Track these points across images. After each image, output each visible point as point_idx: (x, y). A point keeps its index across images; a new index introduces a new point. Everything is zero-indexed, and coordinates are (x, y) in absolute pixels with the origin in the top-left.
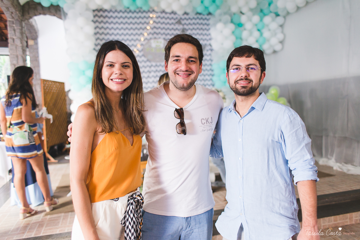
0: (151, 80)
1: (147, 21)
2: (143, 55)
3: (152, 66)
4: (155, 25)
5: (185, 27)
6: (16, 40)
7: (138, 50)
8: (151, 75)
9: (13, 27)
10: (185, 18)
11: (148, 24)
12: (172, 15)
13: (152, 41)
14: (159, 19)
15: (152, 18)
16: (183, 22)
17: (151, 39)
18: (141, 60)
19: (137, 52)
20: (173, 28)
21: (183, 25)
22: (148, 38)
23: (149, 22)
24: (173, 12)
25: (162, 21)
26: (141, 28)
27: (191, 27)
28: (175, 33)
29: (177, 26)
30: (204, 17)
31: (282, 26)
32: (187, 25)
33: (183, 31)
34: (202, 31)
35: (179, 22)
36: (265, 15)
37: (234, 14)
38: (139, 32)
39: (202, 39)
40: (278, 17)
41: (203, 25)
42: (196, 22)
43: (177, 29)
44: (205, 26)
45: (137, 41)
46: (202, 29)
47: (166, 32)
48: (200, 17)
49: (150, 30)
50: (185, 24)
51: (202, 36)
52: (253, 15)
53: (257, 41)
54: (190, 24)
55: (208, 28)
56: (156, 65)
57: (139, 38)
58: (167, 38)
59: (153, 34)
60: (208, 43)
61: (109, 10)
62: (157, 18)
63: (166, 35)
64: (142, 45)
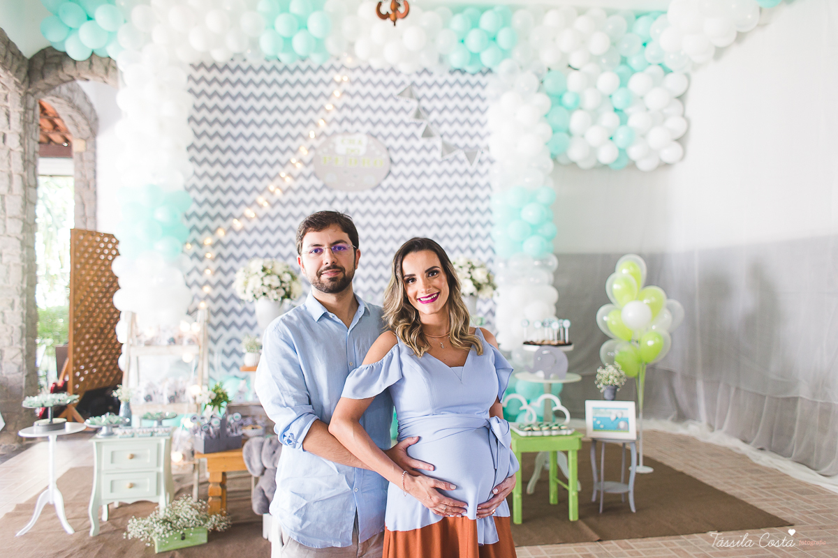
2: (314, 174)
3: (335, 199)
4: (347, 99)
5: (424, 103)
6: (8, 137)
7: (301, 161)
9: (7, 107)
10: (425, 84)
11: (328, 98)
12: (392, 76)
13: (338, 139)
14: (358, 86)
15: (339, 84)
16: (420, 93)
17: (335, 133)
18: (307, 185)
19: (299, 166)
20: (391, 108)
21: (419, 100)
22: (329, 131)
23: (332, 94)
24: (392, 69)
25: (364, 91)
26: (311, 108)
27: (440, 105)
28: (397, 119)
29: (402, 102)
30: (473, 80)
31: (681, 98)
32: (430, 100)
33: (418, 115)
34: (467, 114)
35: (407, 93)
36: (633, 72)
37: (549, 69)
38: (305, 119)
39: (467, 133)
40: (670, 76)
41: (472, 99)
42: (452, 92)
43: (402, 109)
44: (477, 102)
45: (300, 140)
46: (467, 108)
47: (375, 118)
48: (463, 79)
49: (334, 114)
50: (424, 96)
51: (467, 127)
52: (603, 71)
53: (611, 138)
54: (436, 96)
55: (482, 106)
56: (347, 198)
57: (305, 132)
58: (375, 131)
59: (340, 123)
60: (482, 144)
61: (233, 65)
62: (352, 83)
63: (374, 125)
64: (312, 148)
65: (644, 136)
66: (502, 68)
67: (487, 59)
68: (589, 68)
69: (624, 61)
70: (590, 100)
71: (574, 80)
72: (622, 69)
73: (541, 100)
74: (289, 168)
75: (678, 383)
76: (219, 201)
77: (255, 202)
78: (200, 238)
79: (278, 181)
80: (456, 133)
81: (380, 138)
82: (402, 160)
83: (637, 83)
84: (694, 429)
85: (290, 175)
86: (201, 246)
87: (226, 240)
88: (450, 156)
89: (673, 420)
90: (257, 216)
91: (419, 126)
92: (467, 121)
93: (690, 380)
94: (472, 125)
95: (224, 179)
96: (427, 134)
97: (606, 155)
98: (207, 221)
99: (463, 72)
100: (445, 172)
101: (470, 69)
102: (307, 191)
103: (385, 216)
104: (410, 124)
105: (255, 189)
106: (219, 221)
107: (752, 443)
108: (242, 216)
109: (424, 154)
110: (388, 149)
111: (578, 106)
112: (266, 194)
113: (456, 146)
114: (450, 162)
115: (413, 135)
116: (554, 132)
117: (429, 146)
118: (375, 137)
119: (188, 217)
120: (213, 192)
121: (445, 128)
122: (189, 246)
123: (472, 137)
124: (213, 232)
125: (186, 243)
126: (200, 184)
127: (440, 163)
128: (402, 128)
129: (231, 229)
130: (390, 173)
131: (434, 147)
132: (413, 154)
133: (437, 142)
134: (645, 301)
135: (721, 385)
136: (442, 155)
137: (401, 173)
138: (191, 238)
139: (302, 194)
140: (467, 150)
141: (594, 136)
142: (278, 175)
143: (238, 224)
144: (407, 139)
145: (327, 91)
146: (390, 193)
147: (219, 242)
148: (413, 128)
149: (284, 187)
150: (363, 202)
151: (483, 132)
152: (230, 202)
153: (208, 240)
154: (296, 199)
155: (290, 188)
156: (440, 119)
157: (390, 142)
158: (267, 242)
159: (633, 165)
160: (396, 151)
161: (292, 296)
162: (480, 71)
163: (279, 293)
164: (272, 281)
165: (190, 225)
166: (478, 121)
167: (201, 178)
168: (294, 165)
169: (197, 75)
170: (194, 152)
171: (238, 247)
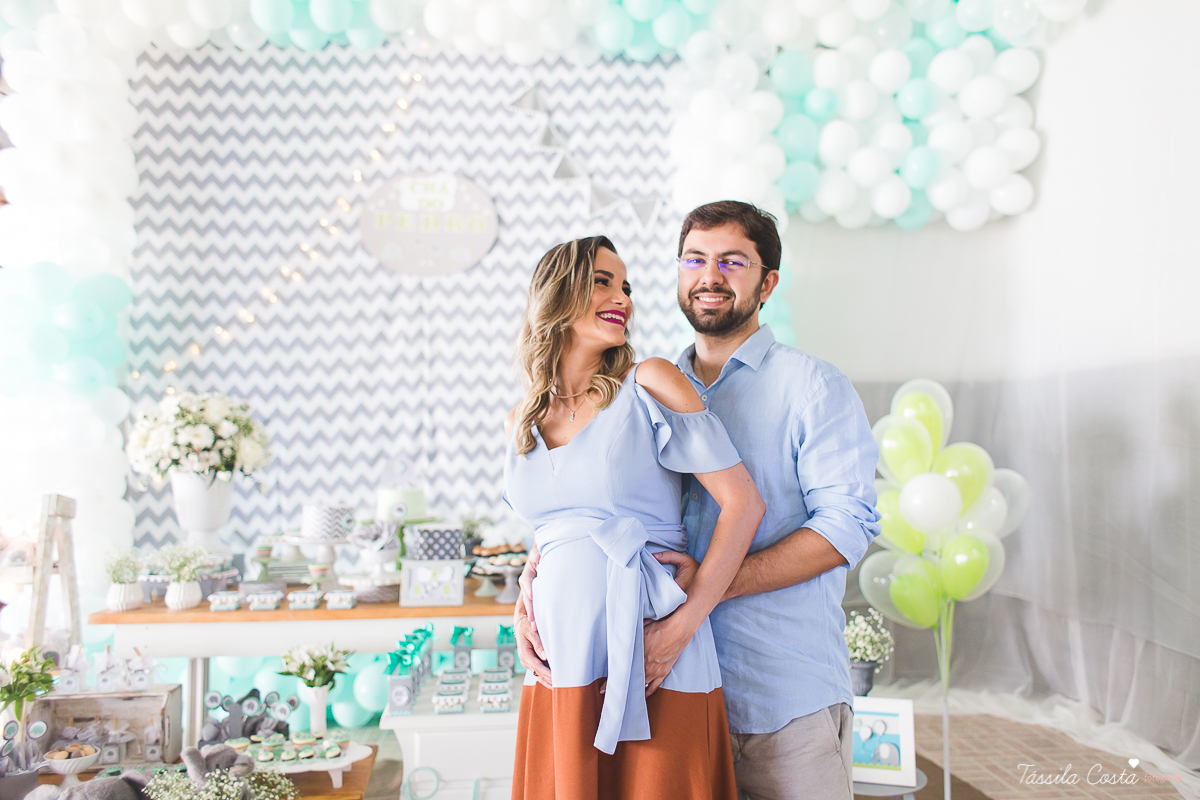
0: (391, 354)
1: (386, 100)
2: (361, 245)
3: (399, 289)
4: (420, 114)
5: (560, 118)
7: (338, 223)
8: (392, 331)
10: (561, 84)
11: (387, 112)
12: (502, 72)
13: (405, 184)
14: (441, 91)
15: (407, 87)
16: (551, 101)
17: (399, 173)
18: (349, 265)
19: (335, 231)
20: (501, 129)
21: (550, 113)
22: (388, 169)
23: (394, 105)
24: (502, 60)
25: (451, 99)
26: (356, 129)
27: (587, 121)
28: (510, 147)
29: (520, 117)
30: (648, 76)
31: (1028, 95)
32: (569, 113)
33: (547, 140)
34: (636, 136)
35: (528, 101)
36: (937, 50)
37: (780, 49)
38: (347, 149)
39: (636, 170)
40: (1006, 56)
41: (645, 110)
42: (609, 99)
43: (520, 129)
44: (655, 115)
45: (338, 187)
46: (637, 125)
47: (471, 147)
48: (628, 74)
49: (399, 139)
50: (560, 106)
51: (636, 158)
52: (879, 49)
54: (580, 105)
55: (664, 122)
56: (420, 287)
57: (346, 171)
58: (472, 169)
59: (409, 156)
60: (663, 188)
61: (219, 58)
62: (430, 85)
63: (470, 157)
64: (358, 199)
65: (958, 166)
66: (693, 49)
67: (664, 32)
68: (854, 45)
69: (920, 30)
70: (856, 102)
71: (826, 68)
72: (916, 45)
73: (765, 104)
74: (318, 236)
75: (1035, 624)
76: (191, 295)
77: (256, 296)
78: (157, 361)
79: (297, 259)
80: (617, 169)
81: (480, 181)
82: (519, 220)
83: (944, 69)
84: (1064, 717)
85: (318, 248)
86: (159, 373)
87: (202, 363)
88: (606, 211)
89: (1024, 694)
90: (257, 318)
91: (549, 158)
92: (637, 148)
93: (1056, 619)
94: (645, 155)
95: (202, 256)
96: (564, 172)
97: (888, 201)
98: (169, 330)
99: (621, 57)
101: (633, 53)
102: (349, 276)
103: (489, 318)
104: (535, 154)
105: (256, 273)
106: (191, 330)
107: (1182, 757)
108: (234, 320)
109: (559, 208)
110: (494, 200)
111: (834, 111)
112: (277, 283)
113: (618, 192)
115: (540, 175)
116: (788, 161)
117: (567, 193)
118: (472, 179)
119: (135, 324)
120: (181, 279)
121: (597, 161)
122: (136, 374)
123: (645, 177)
124: (180, 350)
125: (131, 368)
126: (159, 266)
128: (520, 162)
129: (213, 343)
130: (497, 241)
131: (578, 195)
132: (538, 208)
133: (583, 186)
134: (949, 474)
135: (1116, 634)
136: (592, 210)
137: (518, 242)
138: (138, 361)
139: (340, 281)
140: (637, 200)
141: (864, 166)
142: (297, 248)
143: (224, 336)
144: (529, 181)
146: (499, 277)
147: (191, 367)
148: (539, 163)
149: (308, 268)
150: (449, 294)
151: (665, 167)
152: (212, 296)
153: (171, 362)
154: (329, 289)
155: (318, 271)
156: (588, 146)
157: (499, 187)
158: (277, 366)
159: (940, 221)
160: (509, 204)
161: (238, 465)
162: (658, 58)
163: (207, 460)
164: (196, 436)
165: (138, 337)
166: (656, 149)
167: (160, 254)
168: (326, 230)
169: (157, 77)
170: (147, 210)
171: (224, 375)
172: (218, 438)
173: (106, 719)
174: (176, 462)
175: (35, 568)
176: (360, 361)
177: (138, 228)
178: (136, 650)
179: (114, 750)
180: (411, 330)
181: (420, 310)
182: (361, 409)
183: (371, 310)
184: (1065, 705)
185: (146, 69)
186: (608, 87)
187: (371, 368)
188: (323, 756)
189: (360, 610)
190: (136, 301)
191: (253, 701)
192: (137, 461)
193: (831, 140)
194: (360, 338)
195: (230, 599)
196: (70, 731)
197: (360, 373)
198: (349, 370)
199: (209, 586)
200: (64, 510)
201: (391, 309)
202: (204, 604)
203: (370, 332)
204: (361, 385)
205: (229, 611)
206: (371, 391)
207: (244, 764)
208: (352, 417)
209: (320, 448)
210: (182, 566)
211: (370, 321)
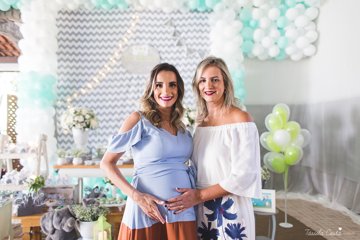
0: (130, 96)
2: (122, 65)
3: (132, 78)
4: (138, 27)
5: (178, 28)
7: (115, 59)
8: (130, 90)
10: (178, 18)
11: (129, 27)
12: (161, 15)
13: (134, 48)
14: (144, 21)
15: (134, 20)
16: (176, 23)
17: (132, 45)
18: (118, 71)
19: (114, 61)
20: (161, 31)
21: (175, 27)
22: (129, 43)
23: (131, 25)
24: (161, 12)
25: (147, 23)
26: (120, 32)
27: (186, 29)
28: (164, 37)
29: (166, 28)
30: (203, 16)
31: (315, 21)
32: (181, 27)
33: (174, 35)
34: (200, 33)
35: (169, 23)
36: (288, 8)
37: (242, 8)
38: (117, 38)
39: (200, 43)
40: (308, 9)
41: (203, 26)
42: (192, 22)
43: (167, 32)
44: (206, 27)
45: (115, 49)
46: (200, 30)
47: (152, 37)
48: (198, 15)
49: (132, 35)
50: (178, 25)
51: (200, 40)
52: (271, 8)
53: (276, 44)
54: (184, 25)
55: (208, 29)
56: (138, 77)
57: (117, 44)
58: (153, 43)
59: (135, 40)
60: (208, 49)
61: (81, 12)
62: (141, 19)
63: (152, 40)
64: (121, 52)
65: (294, 42)
66: (216, 8)
67: (208, 3)
68: (264, 7)
69: (283, 2)
70: (263, 23)
71: (255, 13)
72: (282, 6)
73: (237, 24)
74: (109, 63)
75: (314, 174)
76: (74, 80)
77: (92, 80)
78: (65, 98)
79: (103, 69)
80: (195, 43)
81: (155, 47)
82: (166, 58)
83: (290, 13)
84: (321, 200)
85: (109, 66)
86: (65, 102)
87: (77, 99)
88: (191, 55)
89: (310, 194)
90: (93, 87)
91: (175, 40)
92: (200, 37)
93: (319, 173)
94: (203, 39)
95: (77, 69)
96: (179, 44)
97: (273, 52)
98: (68, 90)
99: (196, 10)
100: (189, 63)
101: (200, 9)
102: (118, 74)
104: (171, 39)
105: (92, 73)
106: (74, 90)
107: (354, 210)
108: (86, 87)
109: (178, 54)
110: (159, 52)
111: (257, 26)
112: (98, 76)
113: (195, 50)
114: (191, 58)
115: (172, 45)
116: (244, 40)
117: (180, 50)
118: (152, 46)
119: (59, 88)
120: (71, 75)
121: (189, 41)
122: (59, 102)
123: (203, 45)
124: (71, 95)
125: (58, 100)
126: (65, 71)
127: (186, 59)
128: (166, 41)
129: (80, 93)
131: (183, 51)
132: (172, 55)
133: (185, 48)
134: (288, 130)
136: (187, 55)
138: (60, 98)
139: (116, 76)
140: (200, 52)
141: (266, 42)
142: (103, 66)
143: (83, 91)
144: (169, 47)
145: (128, 24)
147: (74, 100)
148: (172, 41)
149: (107, 72)
151: (208, 42)
152: (80, 80)
153: (69, 99)
154: (113, 78)
155: (109, 73)
156: (186, 36)
157: (160, 48)
158: (98, 100)
159: (288, 58)
160: (163, 53)
161: (91, 127)
162: (206, 11)
163: (83, 125)
164: (79, 118)
165: (60, 91)
166: (206, 37)
167: (65, 68)
168: (111, 61)
169: (64, 17)
170: (62, 56)
171: (83, 102)
172: (85, 119)
173: (58, 193)
174: (74, 126)
175: (37, 154)
176: (122, 99)
177: (59, 61)
178: (66, 175)
179: (61, 201)
180: (136, 90)
181: (138, 84)
182: (122, 112)
183: (124, 84)
184: (322, 197)
185: (61, 15)
186: (192, 19)
187: (124, 100)
188: (116, 203)
189: (125, 165)
190: (59, 81)
191: (97, 189)
192: (64, 125)
193: (257, 34)
194: (121, 92)
195: (90, 162)
196: (49, 196)
197: (121, 102)
198: (118, 101)
199: (84, 159)
200: (44, 138)
201: (130, 83)
202: (83, 164)
203: (124, 90)
204: (122, 105)
205: (90, 165)
206: (125, 107)
207: (97, 203)
208: (119, 114)
209: (111, 123)
210: (77, 153)
211: (124, 87)
